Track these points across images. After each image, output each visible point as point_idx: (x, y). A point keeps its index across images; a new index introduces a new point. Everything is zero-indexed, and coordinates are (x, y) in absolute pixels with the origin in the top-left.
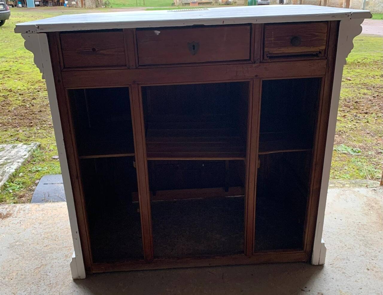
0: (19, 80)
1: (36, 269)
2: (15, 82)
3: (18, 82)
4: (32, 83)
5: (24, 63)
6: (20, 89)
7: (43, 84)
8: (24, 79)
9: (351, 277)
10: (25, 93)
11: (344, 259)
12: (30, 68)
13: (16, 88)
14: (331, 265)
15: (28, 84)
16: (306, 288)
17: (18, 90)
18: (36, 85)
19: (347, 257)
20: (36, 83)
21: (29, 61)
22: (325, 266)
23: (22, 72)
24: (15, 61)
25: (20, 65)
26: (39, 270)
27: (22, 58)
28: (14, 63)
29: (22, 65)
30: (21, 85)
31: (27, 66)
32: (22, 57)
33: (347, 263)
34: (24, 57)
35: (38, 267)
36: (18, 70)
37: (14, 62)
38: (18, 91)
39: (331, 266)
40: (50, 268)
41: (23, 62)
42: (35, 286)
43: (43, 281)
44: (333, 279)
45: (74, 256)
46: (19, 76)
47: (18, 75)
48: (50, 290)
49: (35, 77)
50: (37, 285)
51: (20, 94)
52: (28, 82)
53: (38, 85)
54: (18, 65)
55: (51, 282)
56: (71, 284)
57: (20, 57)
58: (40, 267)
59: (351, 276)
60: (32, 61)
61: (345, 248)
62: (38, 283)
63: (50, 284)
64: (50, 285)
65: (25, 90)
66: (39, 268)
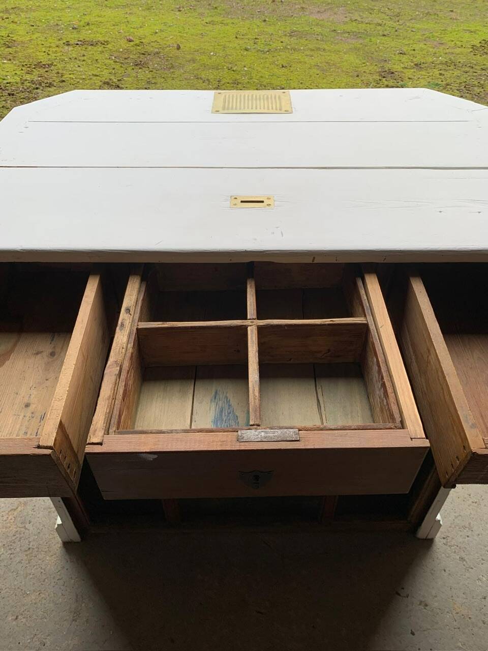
0: (10, 60)
1: (10, 513)
2: (3, 63)
3: (8, 63)
4: (28, 69)
5: (18, 22)
6: (10, 83)
7: (45, 70)
8: (17, 58)
9: (472, 568)
10: (18, 92)
11: (465, 527)
12: (27, 33)
13: (4, 79)
14: (444, 538)
15: (22, 70)
16: (403, 590)
17: (7, 83)
18: (34, 74)
19: (470, 524)
20: (35, 68)
21: (26, 18)
22: (435, 542)
23: (14, 41)
24: (5, 17)
25: (12, 26)
26: (15, 513)
27: (15, 10)
28: (4, 21)
29: (15, 25)
30: (11, 72)
31: (22, 28)
32: (15, 8)
33: (468, 536)
34: (19, 8)
35: (13, 508)
36: (8, 36)
37: (3, 19)
38: (8, 85)
39: (444, 541)
40: (30, 512)
41: (16, 20)
42: (6, 552)
43: (19, 541)
44: (445, 571)
45: (59, 521)
46: (10, 50)
47: (9, 47)
48: (27, 562)
49: (34, 55)
50: (10, 549)
51: (9, 94)
52: (23, 66)
53: (38, 73)
54: (8, 25)
55: (31, 546)
56: (59, 551)
57: (12, 8)
58: (17, 508)
59: (472, 566)
60: (29, 18)
61: (468, 500)
62: (11, 545)
63: (29, 549)
64: (28, 552)
65: (17, 83)
66: (15, 510)
